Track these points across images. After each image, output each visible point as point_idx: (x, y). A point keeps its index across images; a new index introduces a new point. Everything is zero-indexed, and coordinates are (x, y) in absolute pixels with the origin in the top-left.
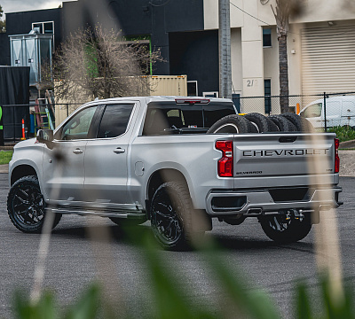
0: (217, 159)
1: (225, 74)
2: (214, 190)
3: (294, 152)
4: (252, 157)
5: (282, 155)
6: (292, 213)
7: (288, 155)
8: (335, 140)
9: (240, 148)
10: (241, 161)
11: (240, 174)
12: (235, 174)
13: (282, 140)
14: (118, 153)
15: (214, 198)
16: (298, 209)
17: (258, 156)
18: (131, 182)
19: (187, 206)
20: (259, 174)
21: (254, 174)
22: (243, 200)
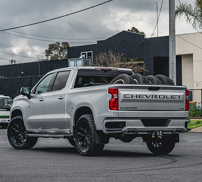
0: (108, 99)
1: (172, 74)
2: (107, 118)
3: (158, 97)
4: (131, 98)
5: (150, 98)
6: (156, 134)
7: (154, 98)
8: (186, 91)
9: (122, 92)
10: (123, 101)
11: (123, 109)
12: (119, 109)
13: (151, 89)
14: (60, 99)
15: (107, 123)
16: (159, 131)
17: (134, 98)
18: (66, 116)
19: (93, 129)
20: (135, 109)
21: (132, 109)
22: (124, 124)
